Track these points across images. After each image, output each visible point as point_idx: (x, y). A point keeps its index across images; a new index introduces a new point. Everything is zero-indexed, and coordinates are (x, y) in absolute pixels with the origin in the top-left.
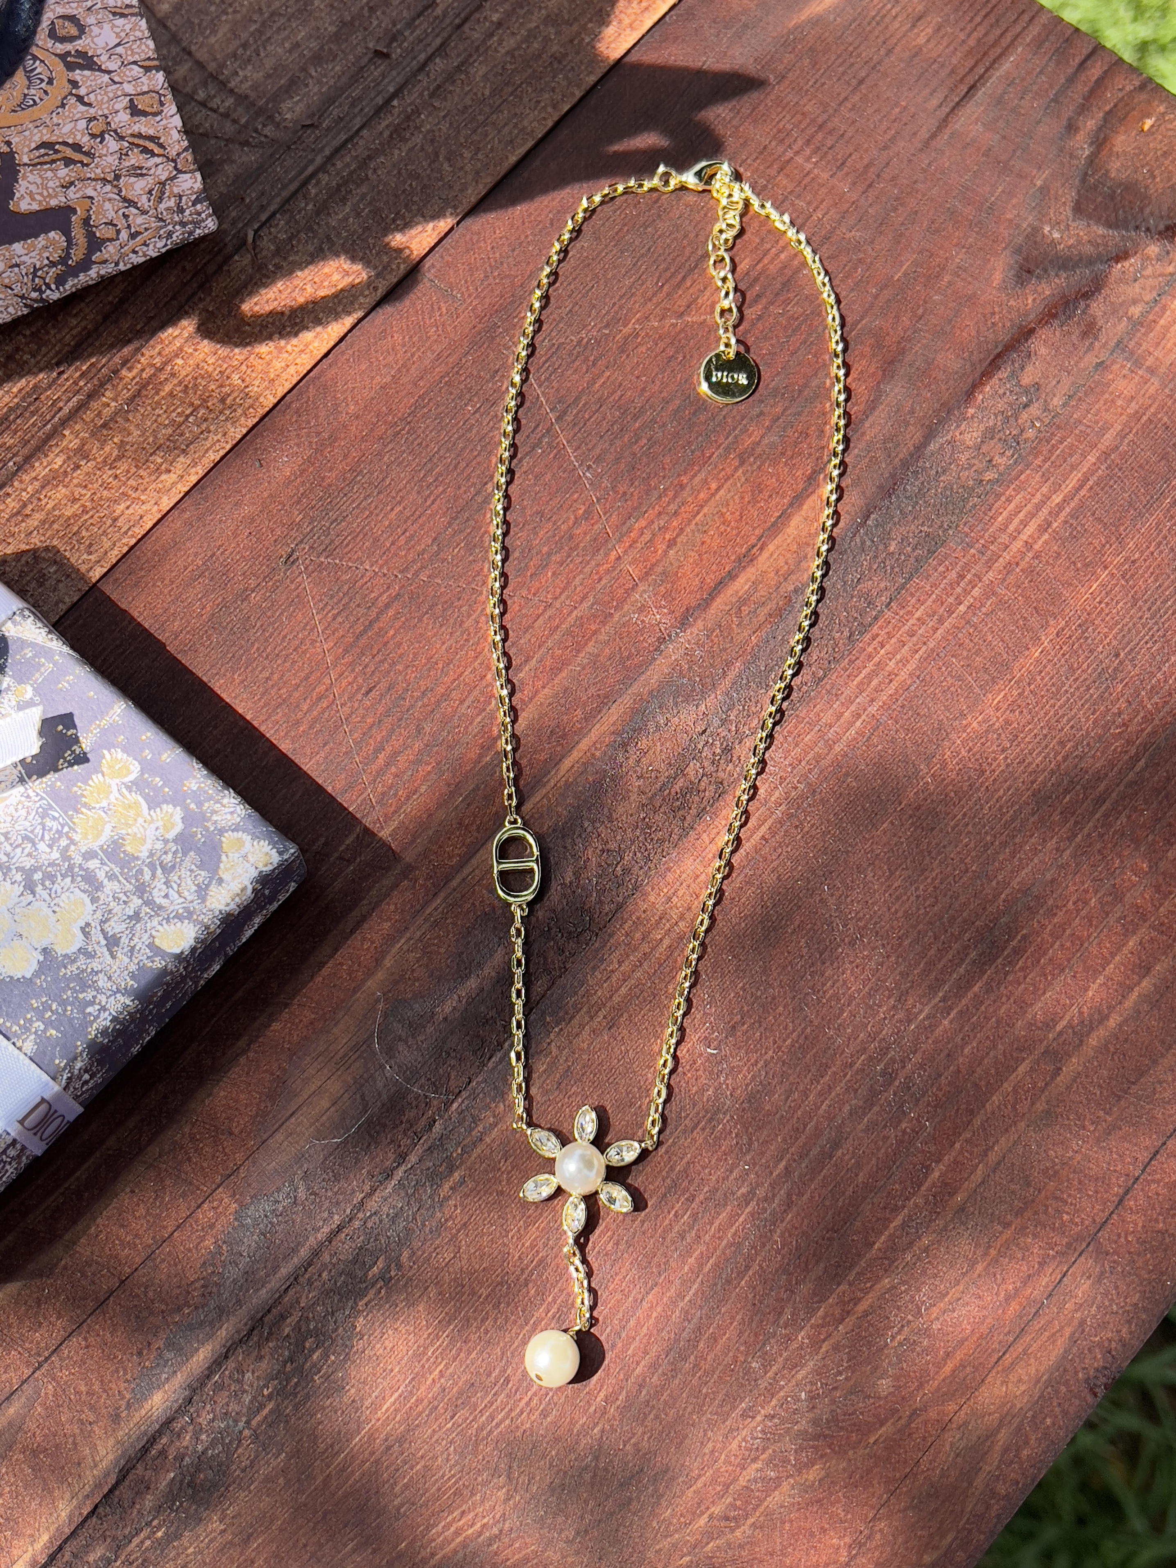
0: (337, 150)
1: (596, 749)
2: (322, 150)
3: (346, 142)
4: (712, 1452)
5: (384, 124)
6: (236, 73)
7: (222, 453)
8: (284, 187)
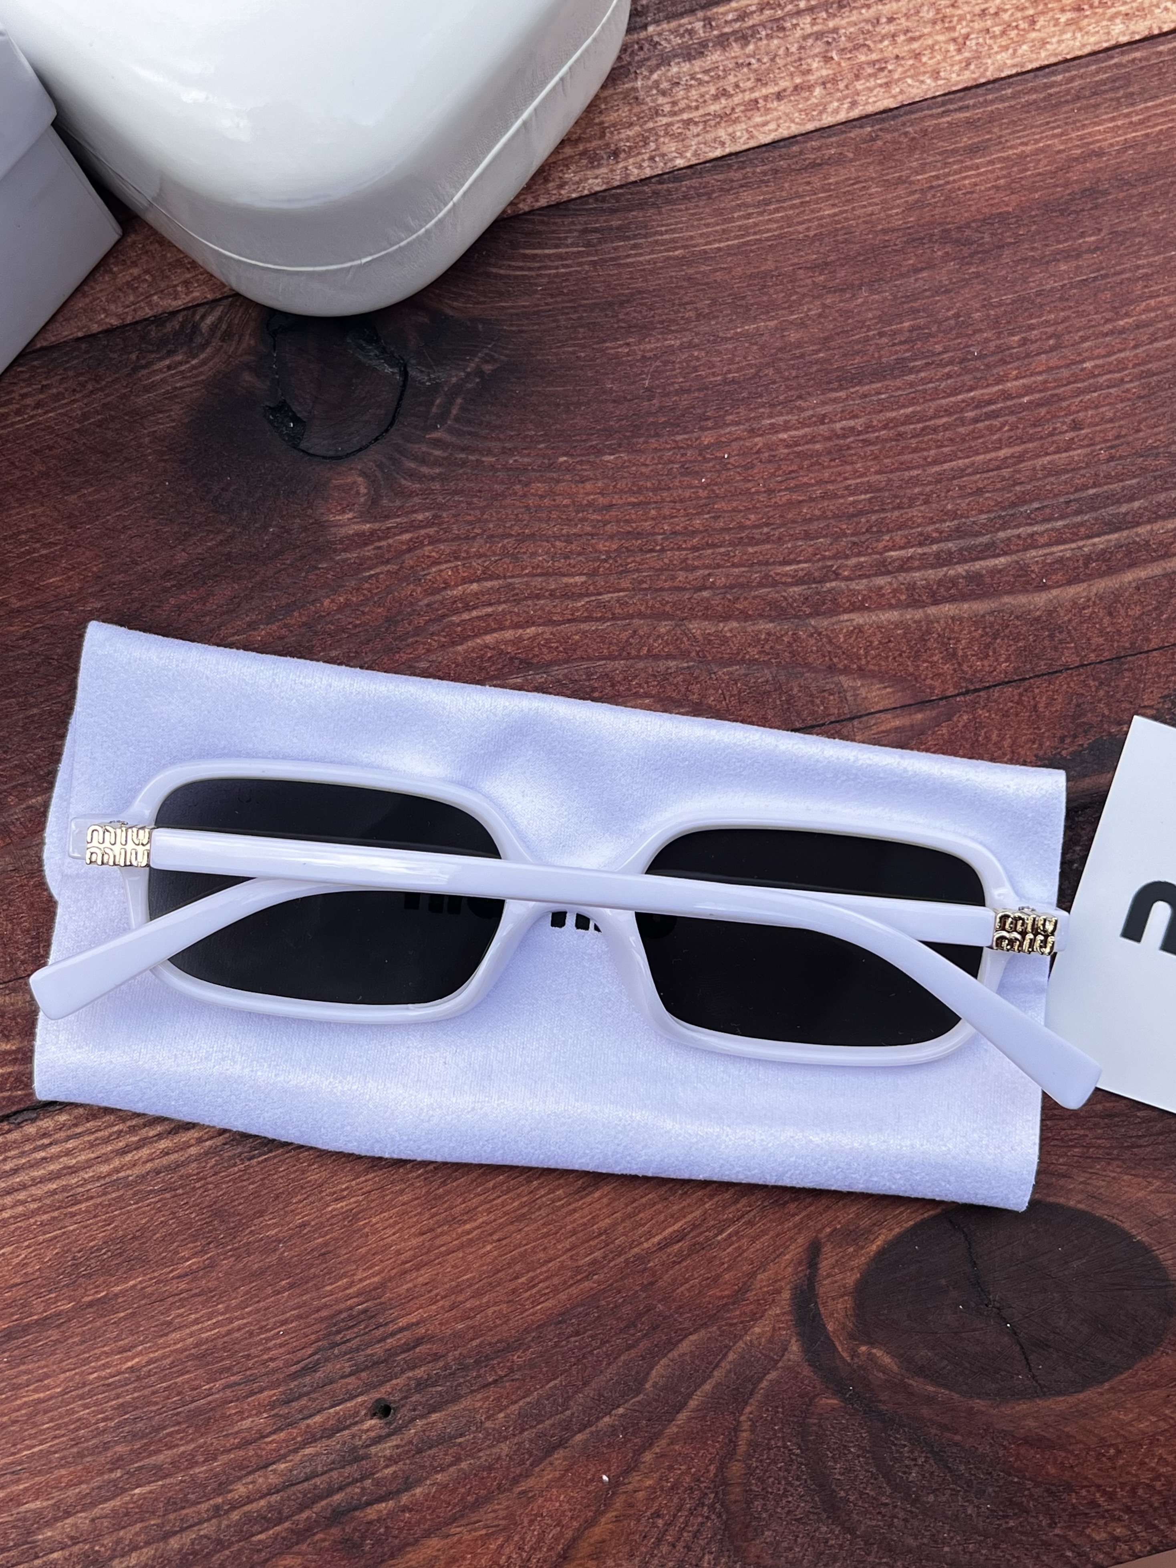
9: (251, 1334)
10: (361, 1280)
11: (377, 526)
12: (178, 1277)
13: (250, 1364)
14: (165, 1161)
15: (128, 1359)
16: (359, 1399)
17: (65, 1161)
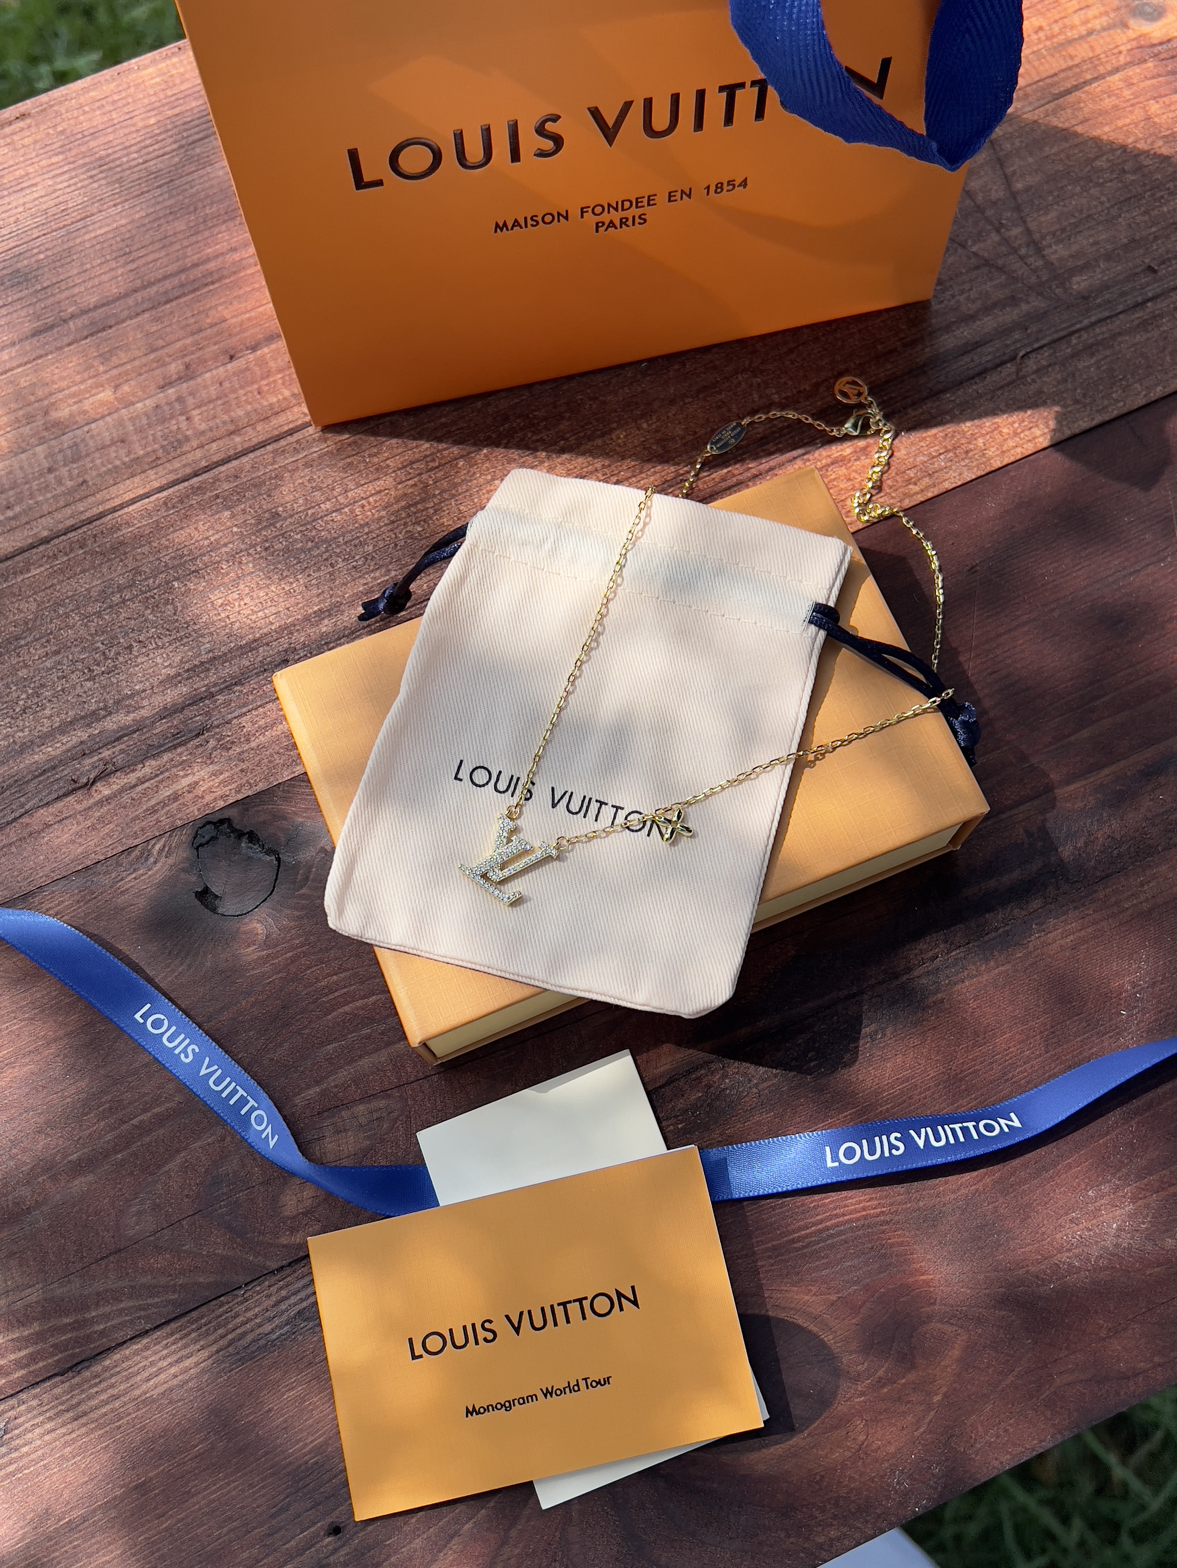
0: (1100, 321)
1: (1129, 770)
2: (1089, 317)
3: (1108, 317)
4: (1044, 1233)
5: (1137, 316)
6: (1051, 246)
7: (954, 485)
8: (1056, 332)
9: (243, 1491)
10: (312, 1442)
11: (270, 951)
12: (191, 1459)
13: (244, 1511)
14: (175, 1382)
15: (163, 1523)
16: (319, 1524)
17: (111, 1392)
